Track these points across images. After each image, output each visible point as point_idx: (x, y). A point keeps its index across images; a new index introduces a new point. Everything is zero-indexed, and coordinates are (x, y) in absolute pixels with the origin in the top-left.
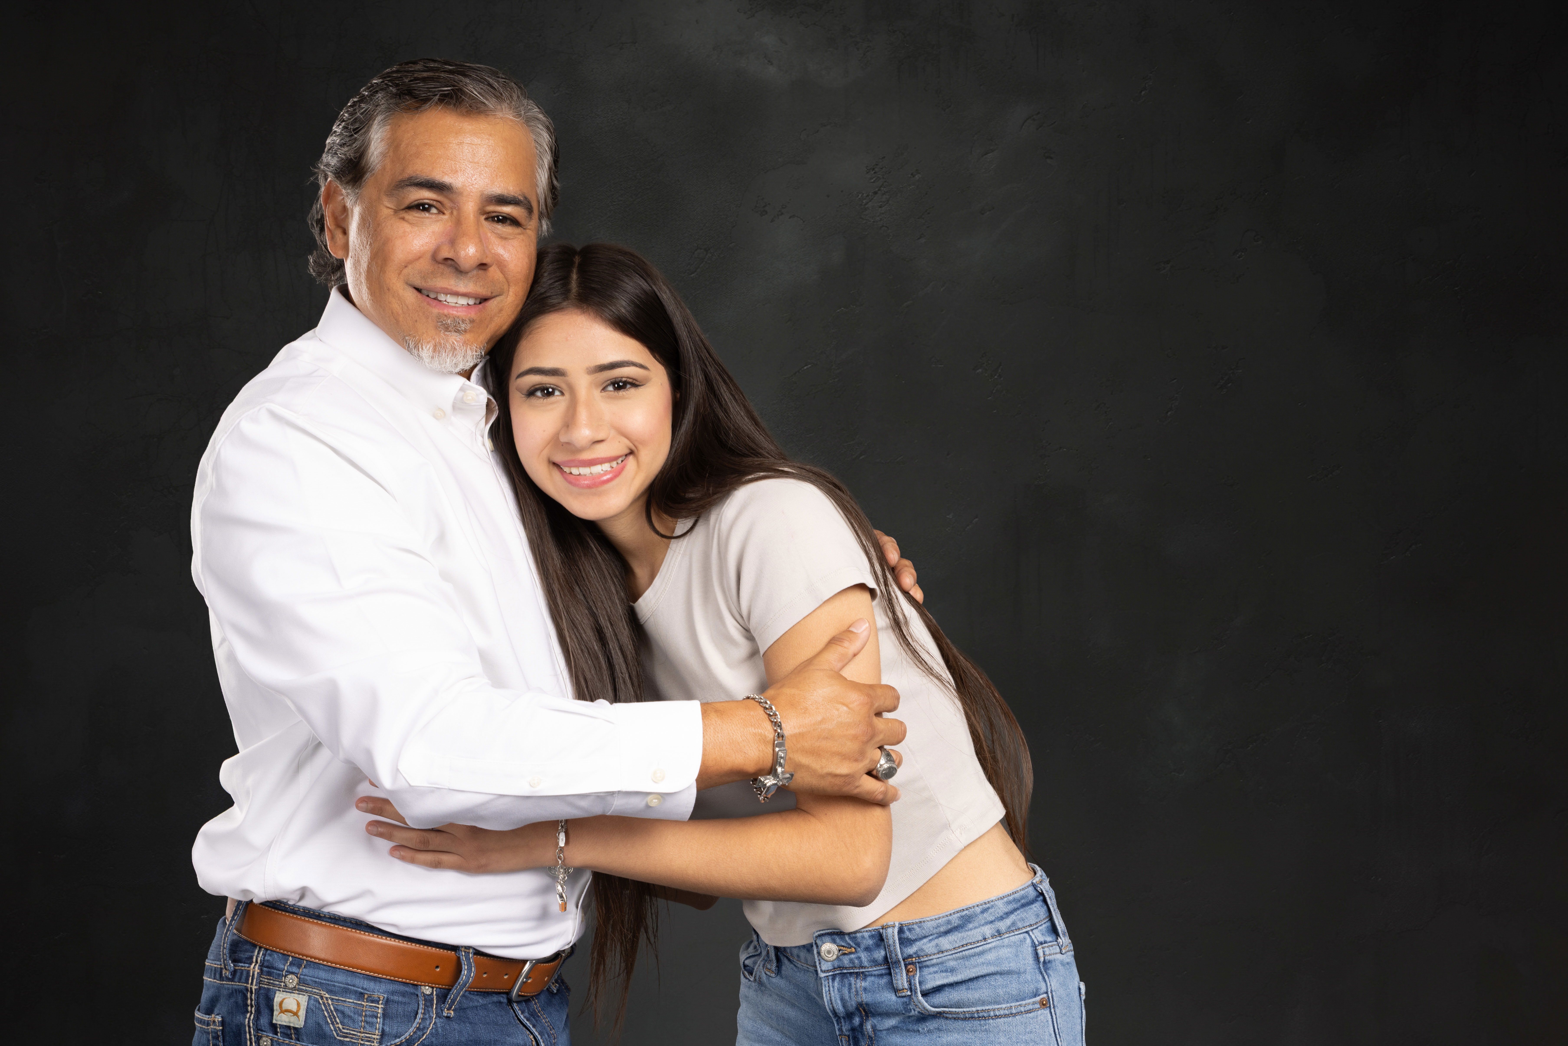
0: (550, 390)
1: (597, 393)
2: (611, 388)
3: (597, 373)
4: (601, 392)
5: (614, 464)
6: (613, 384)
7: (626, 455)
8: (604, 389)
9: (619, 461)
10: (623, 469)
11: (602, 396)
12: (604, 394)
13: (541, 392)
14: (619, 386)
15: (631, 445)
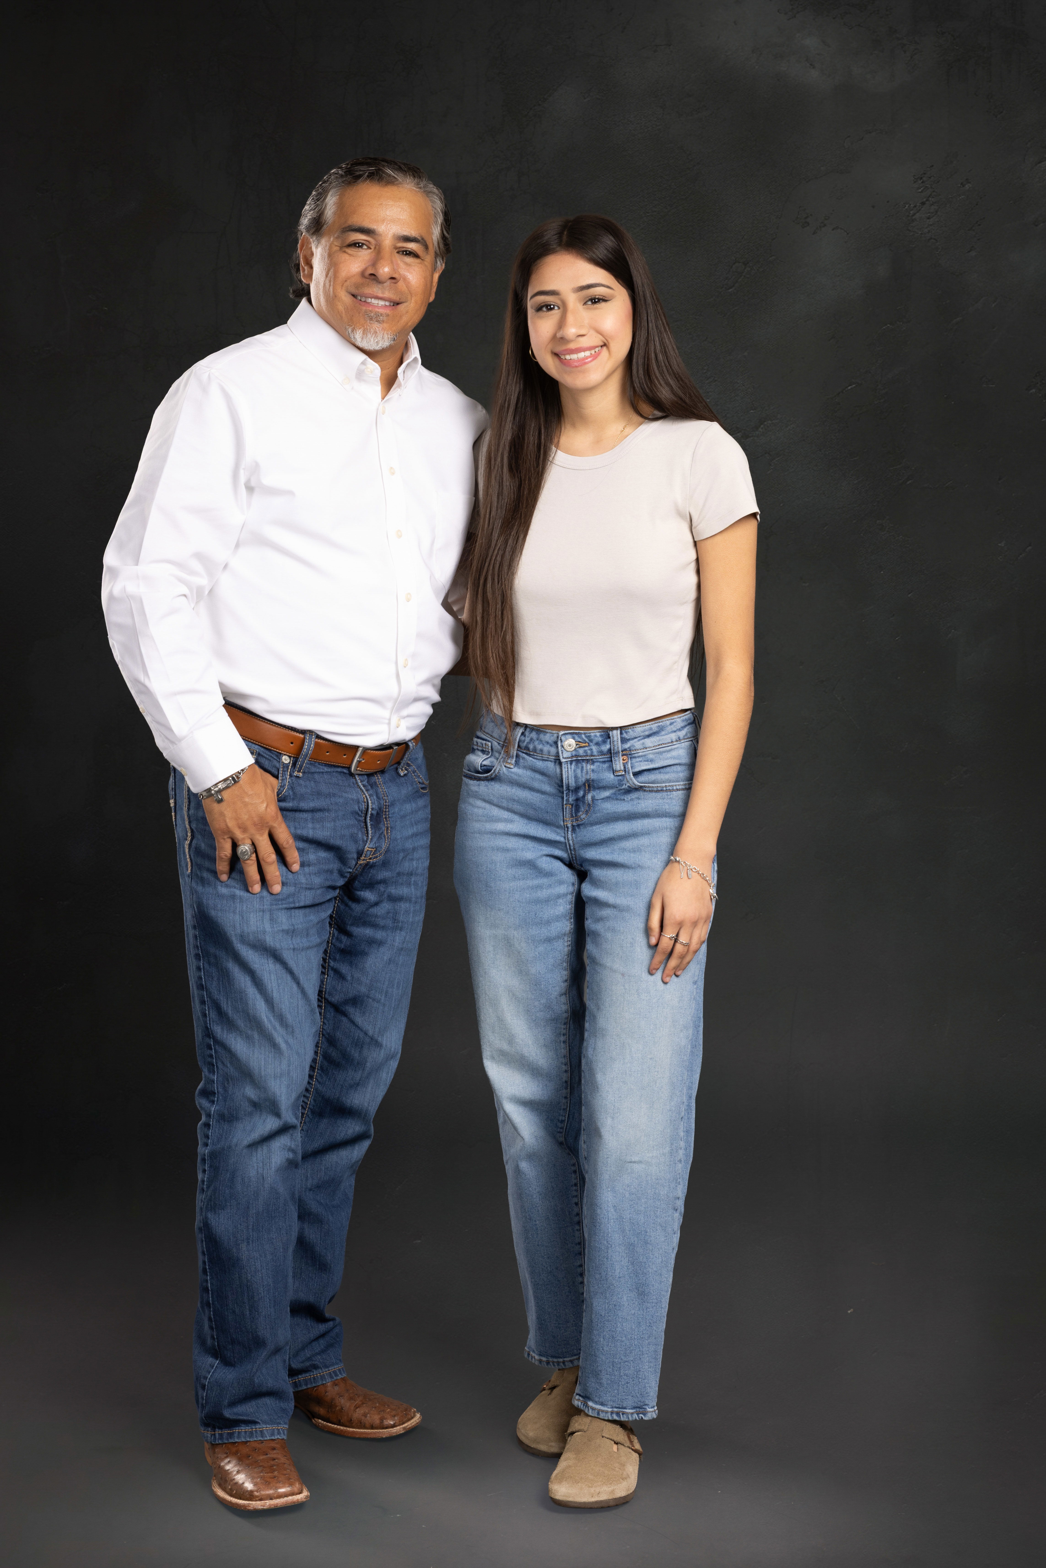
1: (580, 307)
2: (590, 303)
3: (579, 291)
4: (583, 305)
5: (593, 352)
6: (591, 300)
7: (602, 346)
8: (585, 304)
9: (597, 350)
10: (599, 354)
11: (584, 308)
12: (585, 306)
13: (546, 308)
14: (595, 301)
15: (603, 339)
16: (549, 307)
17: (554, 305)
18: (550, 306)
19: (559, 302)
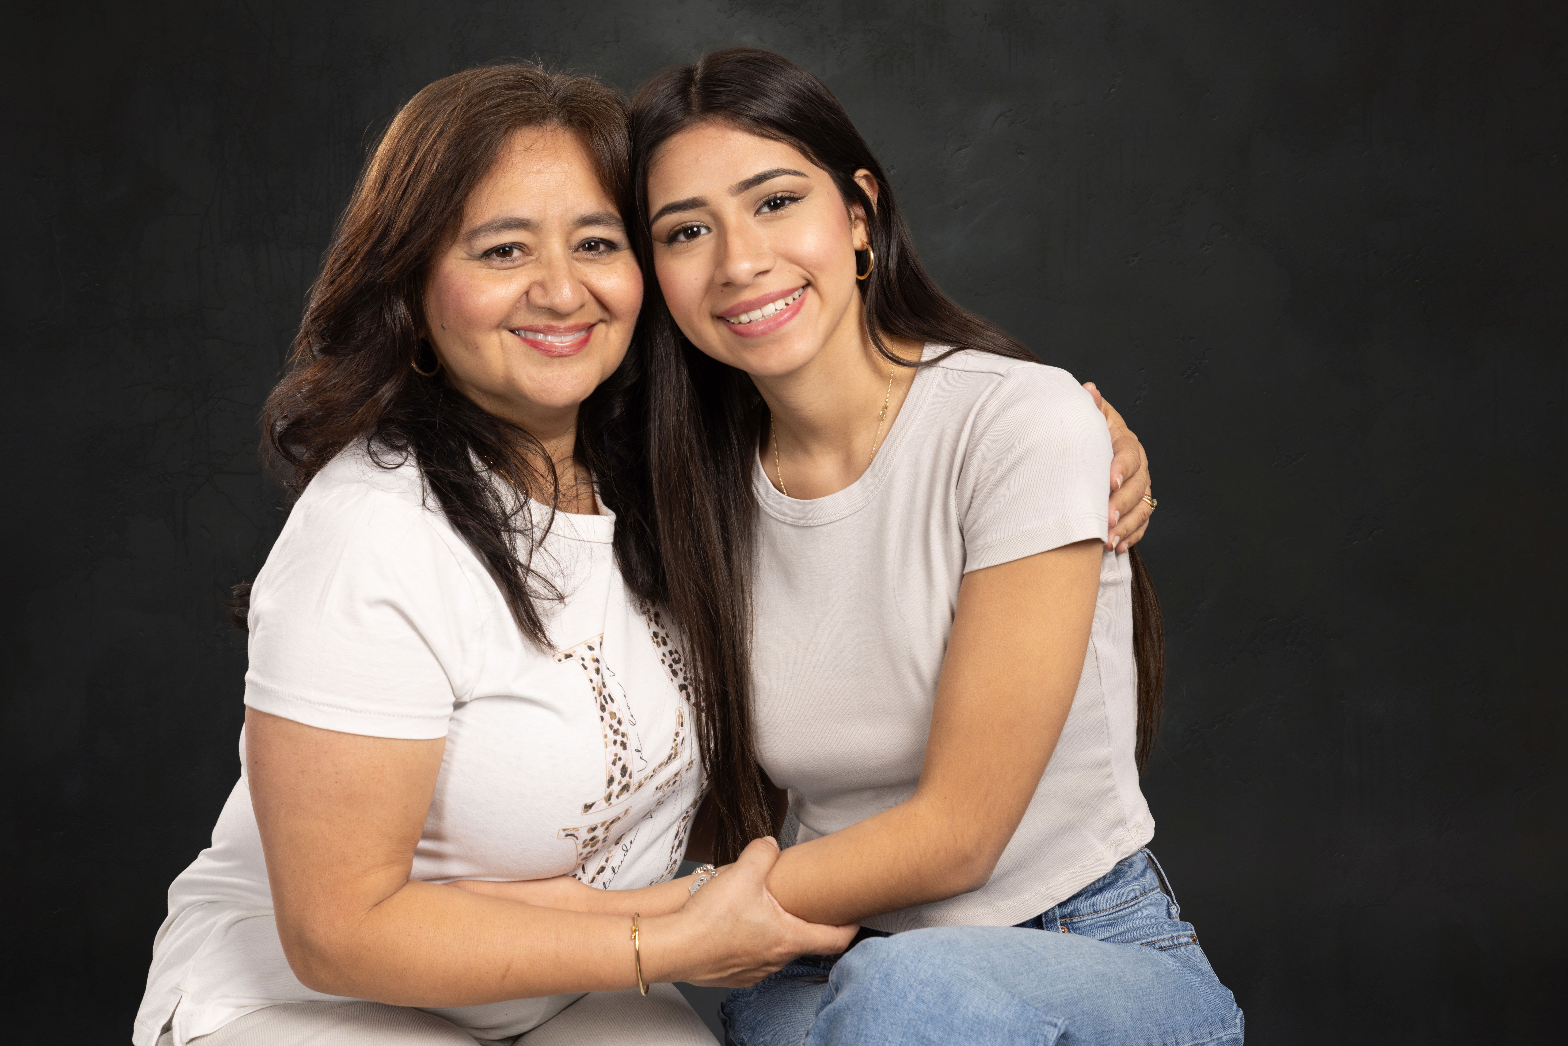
0: (695, 229)
1: (749, 219)
2: (766, 209)
3: (743, 191)
4: (755, 216)
5: (790, 300)
6: (768, 203)
7: (803, 287)
8: (758, 212)
9: (796, 295)
10: (801, 303)
11: (757, 221)
12: (758, 218)
13: (684, 234)
14: (775, 203)
15: (805, 273)
16: (691, 233)
17: (698, 227)
18: (692, 228)
19: (707, 219)
